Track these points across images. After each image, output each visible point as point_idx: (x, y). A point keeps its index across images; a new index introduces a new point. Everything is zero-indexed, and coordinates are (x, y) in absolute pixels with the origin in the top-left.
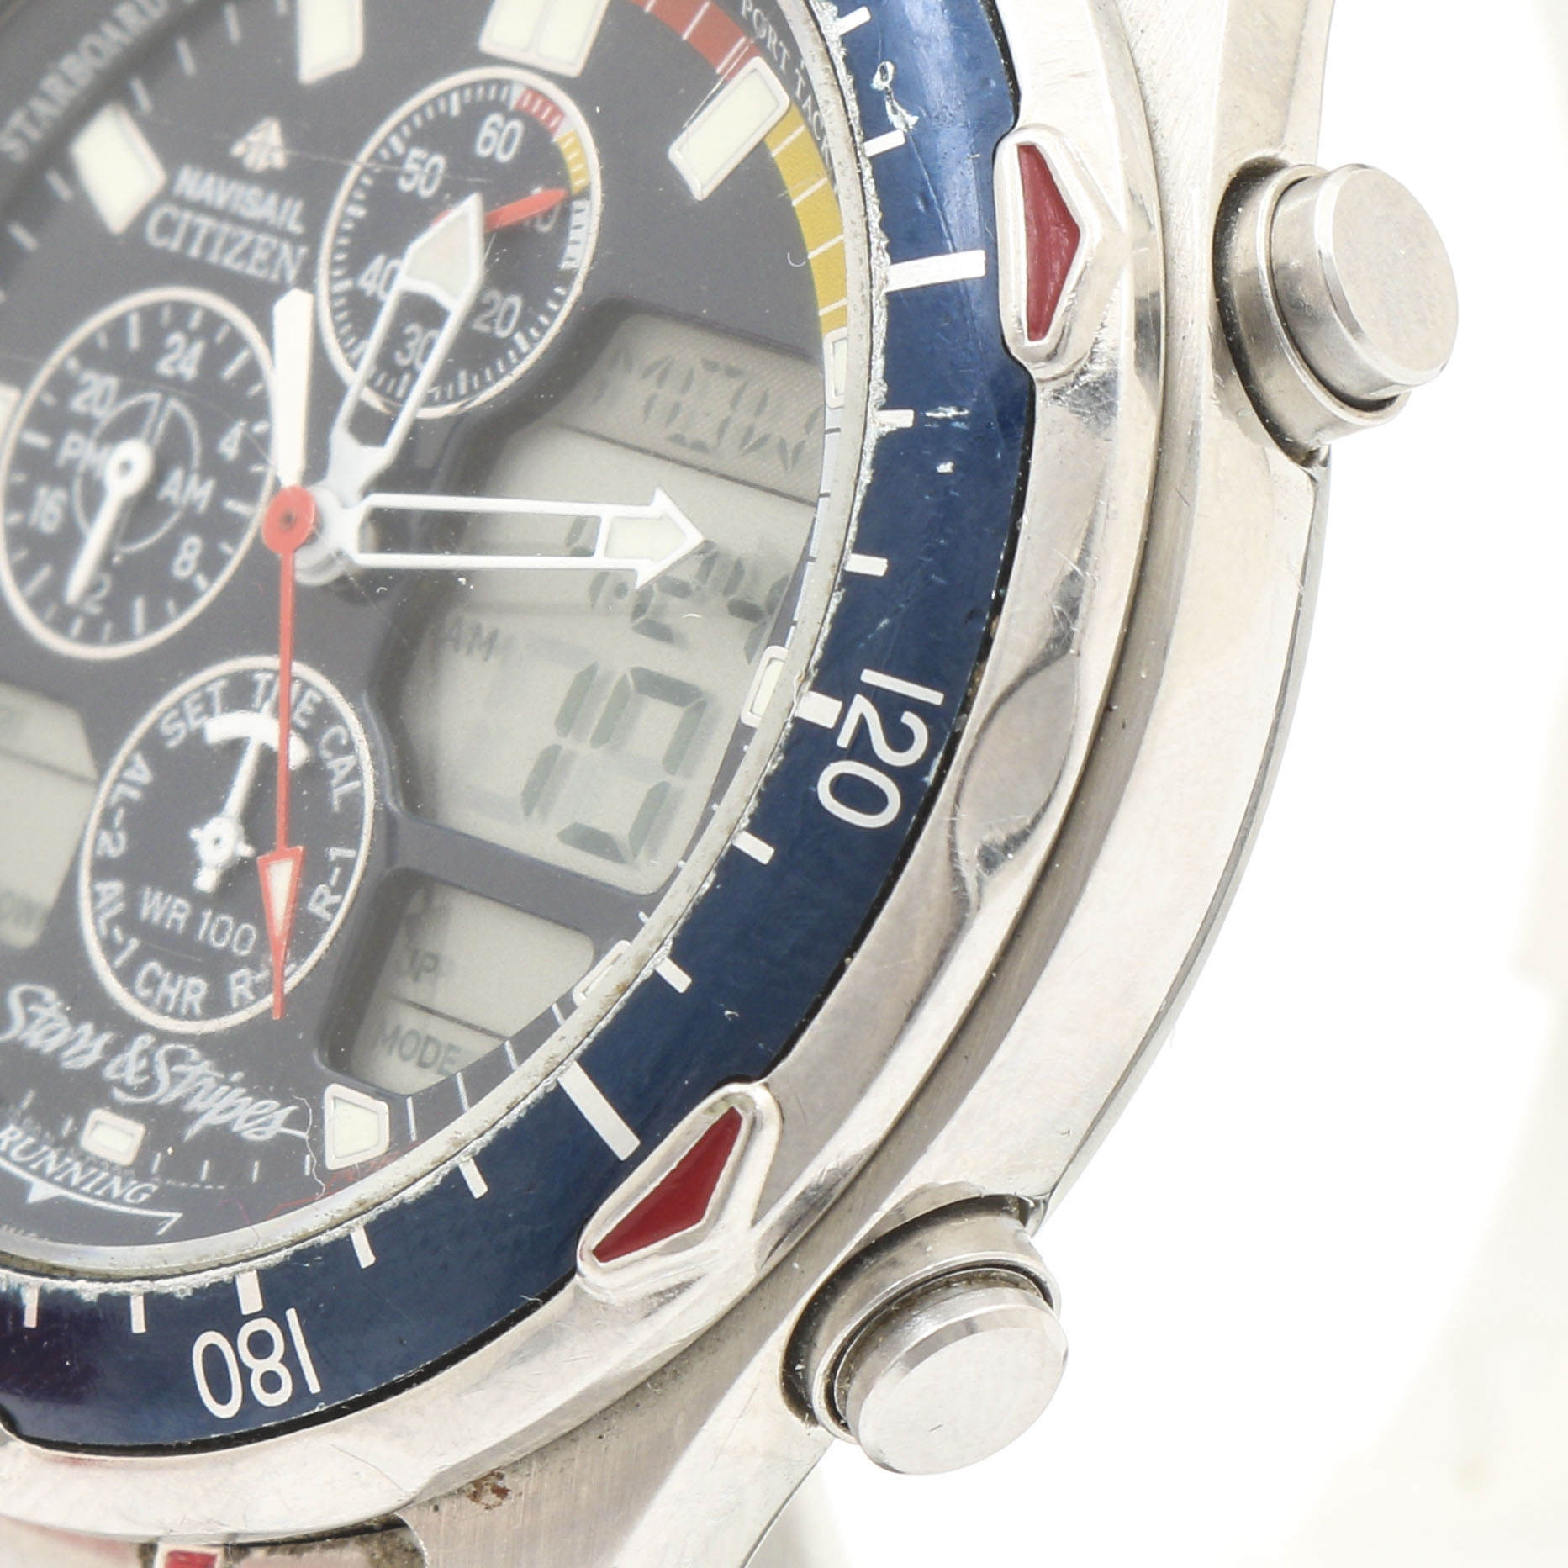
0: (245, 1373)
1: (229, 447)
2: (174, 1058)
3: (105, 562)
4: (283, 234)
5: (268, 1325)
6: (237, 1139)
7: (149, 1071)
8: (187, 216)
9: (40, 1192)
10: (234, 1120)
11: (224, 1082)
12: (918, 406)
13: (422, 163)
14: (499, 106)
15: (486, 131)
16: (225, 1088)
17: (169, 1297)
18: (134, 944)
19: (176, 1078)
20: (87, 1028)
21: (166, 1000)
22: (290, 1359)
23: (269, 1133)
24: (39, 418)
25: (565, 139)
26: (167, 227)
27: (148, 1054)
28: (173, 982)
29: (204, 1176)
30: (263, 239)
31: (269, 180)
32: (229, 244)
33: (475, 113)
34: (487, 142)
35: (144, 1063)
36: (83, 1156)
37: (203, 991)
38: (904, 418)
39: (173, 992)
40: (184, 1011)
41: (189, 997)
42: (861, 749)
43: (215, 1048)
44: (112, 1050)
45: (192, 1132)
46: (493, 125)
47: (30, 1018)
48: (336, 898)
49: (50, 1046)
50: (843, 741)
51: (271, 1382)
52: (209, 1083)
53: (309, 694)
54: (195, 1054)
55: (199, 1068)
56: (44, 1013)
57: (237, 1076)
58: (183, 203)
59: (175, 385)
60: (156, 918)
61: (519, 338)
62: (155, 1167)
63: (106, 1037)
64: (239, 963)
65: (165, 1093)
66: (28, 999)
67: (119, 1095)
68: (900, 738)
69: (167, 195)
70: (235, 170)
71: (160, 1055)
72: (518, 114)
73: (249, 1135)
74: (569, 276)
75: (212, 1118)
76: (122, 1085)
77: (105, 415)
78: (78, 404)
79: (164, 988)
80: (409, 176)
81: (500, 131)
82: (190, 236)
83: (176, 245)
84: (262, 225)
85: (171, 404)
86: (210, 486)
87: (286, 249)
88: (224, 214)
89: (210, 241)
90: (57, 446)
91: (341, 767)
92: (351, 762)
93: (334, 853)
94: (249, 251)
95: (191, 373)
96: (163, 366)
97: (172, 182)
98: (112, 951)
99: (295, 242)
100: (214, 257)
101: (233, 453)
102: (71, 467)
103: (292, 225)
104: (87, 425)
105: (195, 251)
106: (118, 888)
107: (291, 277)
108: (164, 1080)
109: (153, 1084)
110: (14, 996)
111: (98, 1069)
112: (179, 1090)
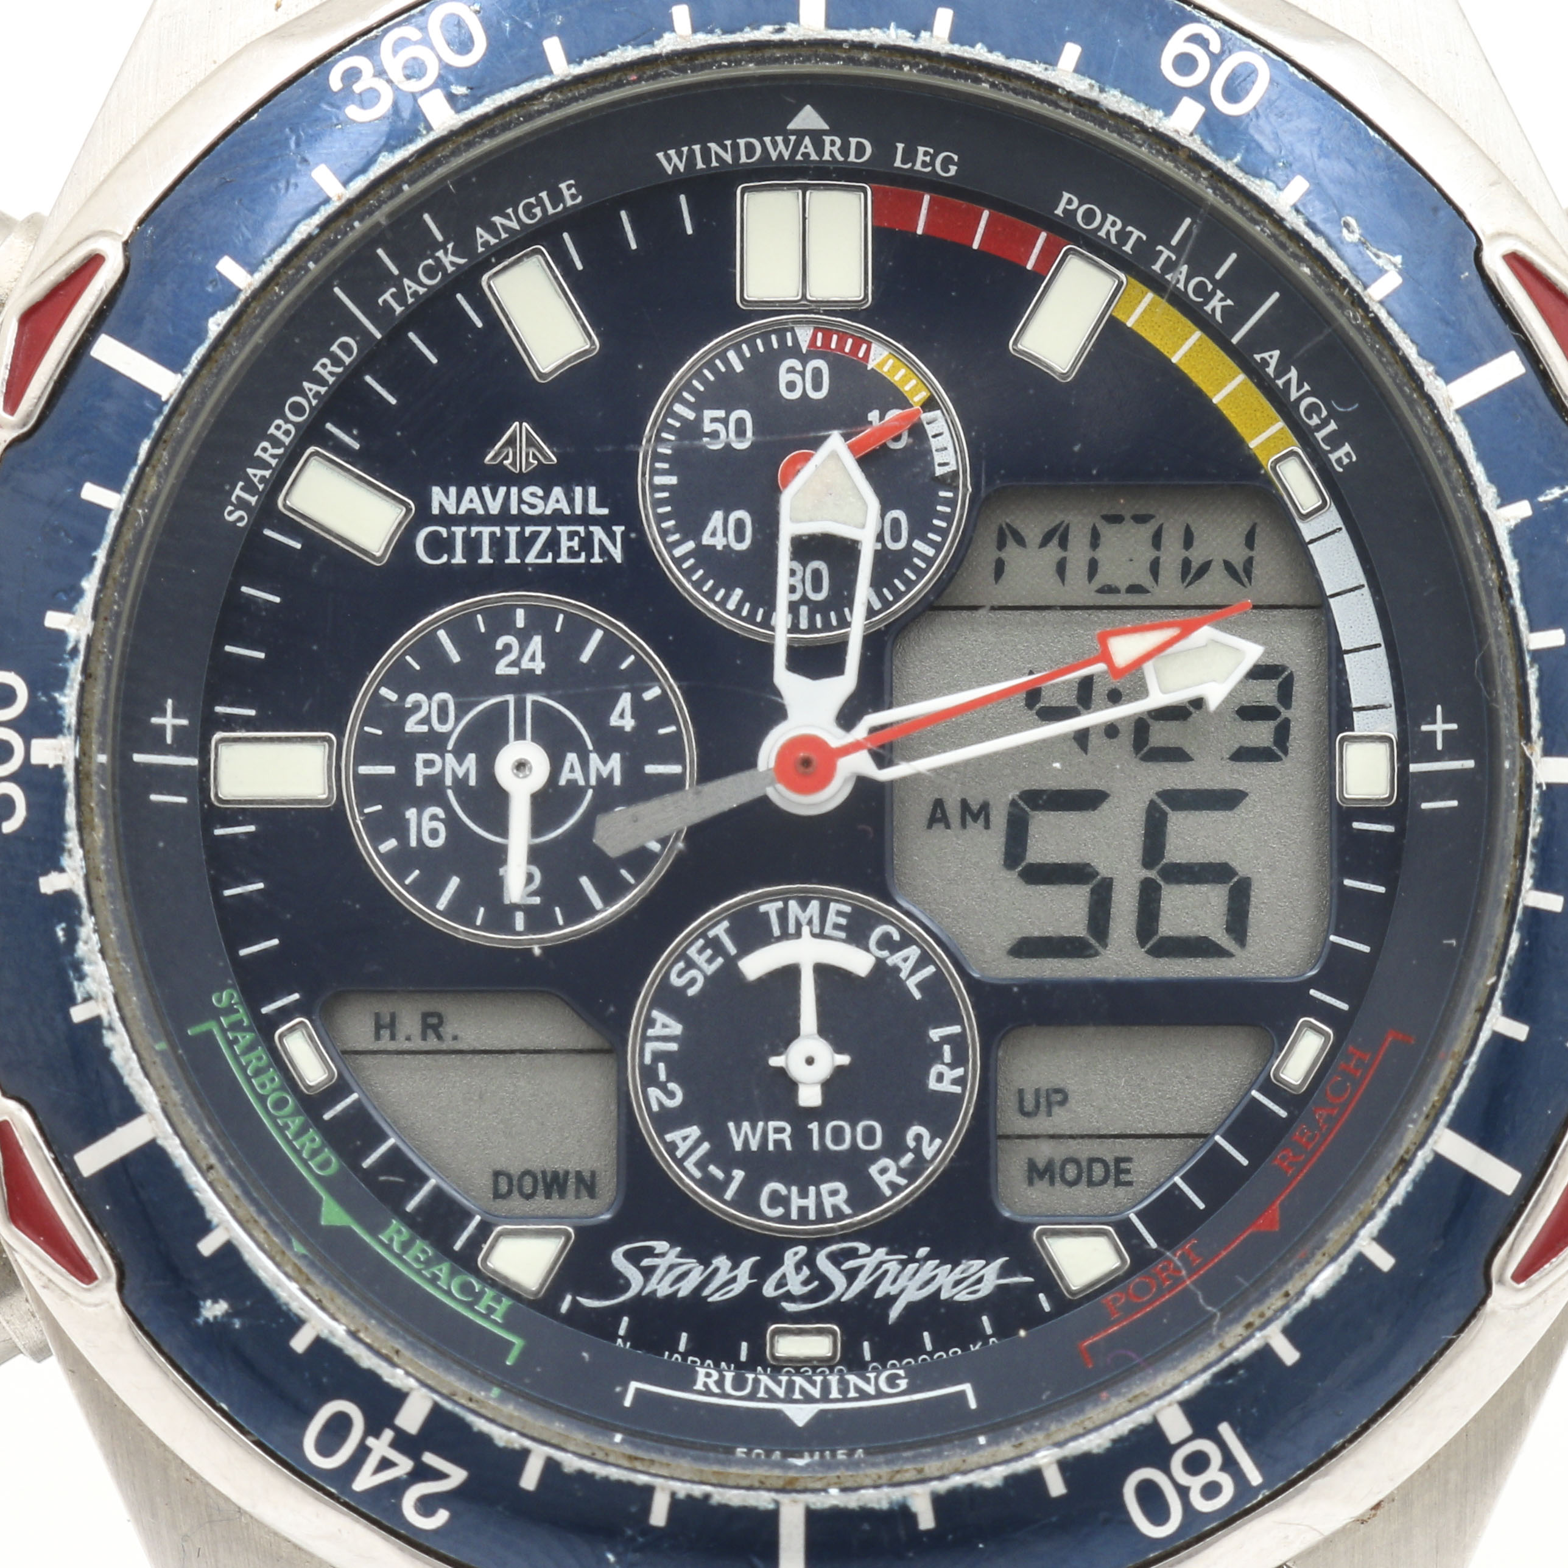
0: (1183, 1492)
1: (622, 720)
3: (535, 855)
4: (586, 519)
6: (950, 1303)
8: (459, 531)
9: (800, 1415)
10: (939, 1290)
11: (912, 1260)
12: (1531, 495)
13: (725, 422)
14: (795, 352)
15: (784, 377)
16: (912, 1267)
18: (739, 1175)
21: (803, 1211)
23: (986, 1289)
24: (372, 751)
25: (883, 363)
26: (436, 545)
28: (803, 1194)
29: (929, 1347)
30: (563, 530)
31: (544, 477)
32: (525, 545)
33: (763, 364)
34: (791, 386)
35: (806, 1272)
36: (777, 1367)
37: (844, 1193)
38: (1522, 510)
39: (810, 1202)
40: (829, 1214)
41: (828, 1202)
45: (894, 1313)
46: (791, 370)
47: (647, 1273)
48: (960, 1071)
49: (685, 1289)
51: (1211, 1490)
52: (893, 1267)
53: (833, 907)
54: (863, 1248)
56: (663, 1263)
57: (923, 1252)
58: (446, 519)
59: (524, 682)
60: (754, 1146)
61: (918, 545)
62: (867, 1356)
63: (747, 1264)
64: (874, 1157)
66: (633, 1257)
67: (790, 1307)
69: (423, 516)
70: (500, 477)
72: (814, 353)
73: (963, 1297)
74: (950, 481)
76: (789, 1297)
77: (453, 728)
78: (412, 726)
79: (796, 1202)
80: (715, 435)
81: (802, 374)
82: (472, 546)
83: (459, 559)
84: (556, 518)
85: (530, 698)
86: (616, 759)
87: (598, 532)
88: (504, 518)
89: (499, 545)
90: (407, 770)
91: (904, 960)
92: (913, 952)
93: (935, 1034)
94: (553, 544)
95: (539, 666)
96: (502, 668)
97: (424, 503)
98: (716, 1188)
99: (606, 523)
100: (512, 559)
101: (629, 724)
102: (435, 783)
103: (593, 510)
104: (434, 742)
105: (486, 559)
106: (694, 1132)
107: (617, 554)
108: (838, 1279)
109: (827, 1286)
110: (618, 1258)
111: (753, 1291)
112: (861, 1283)
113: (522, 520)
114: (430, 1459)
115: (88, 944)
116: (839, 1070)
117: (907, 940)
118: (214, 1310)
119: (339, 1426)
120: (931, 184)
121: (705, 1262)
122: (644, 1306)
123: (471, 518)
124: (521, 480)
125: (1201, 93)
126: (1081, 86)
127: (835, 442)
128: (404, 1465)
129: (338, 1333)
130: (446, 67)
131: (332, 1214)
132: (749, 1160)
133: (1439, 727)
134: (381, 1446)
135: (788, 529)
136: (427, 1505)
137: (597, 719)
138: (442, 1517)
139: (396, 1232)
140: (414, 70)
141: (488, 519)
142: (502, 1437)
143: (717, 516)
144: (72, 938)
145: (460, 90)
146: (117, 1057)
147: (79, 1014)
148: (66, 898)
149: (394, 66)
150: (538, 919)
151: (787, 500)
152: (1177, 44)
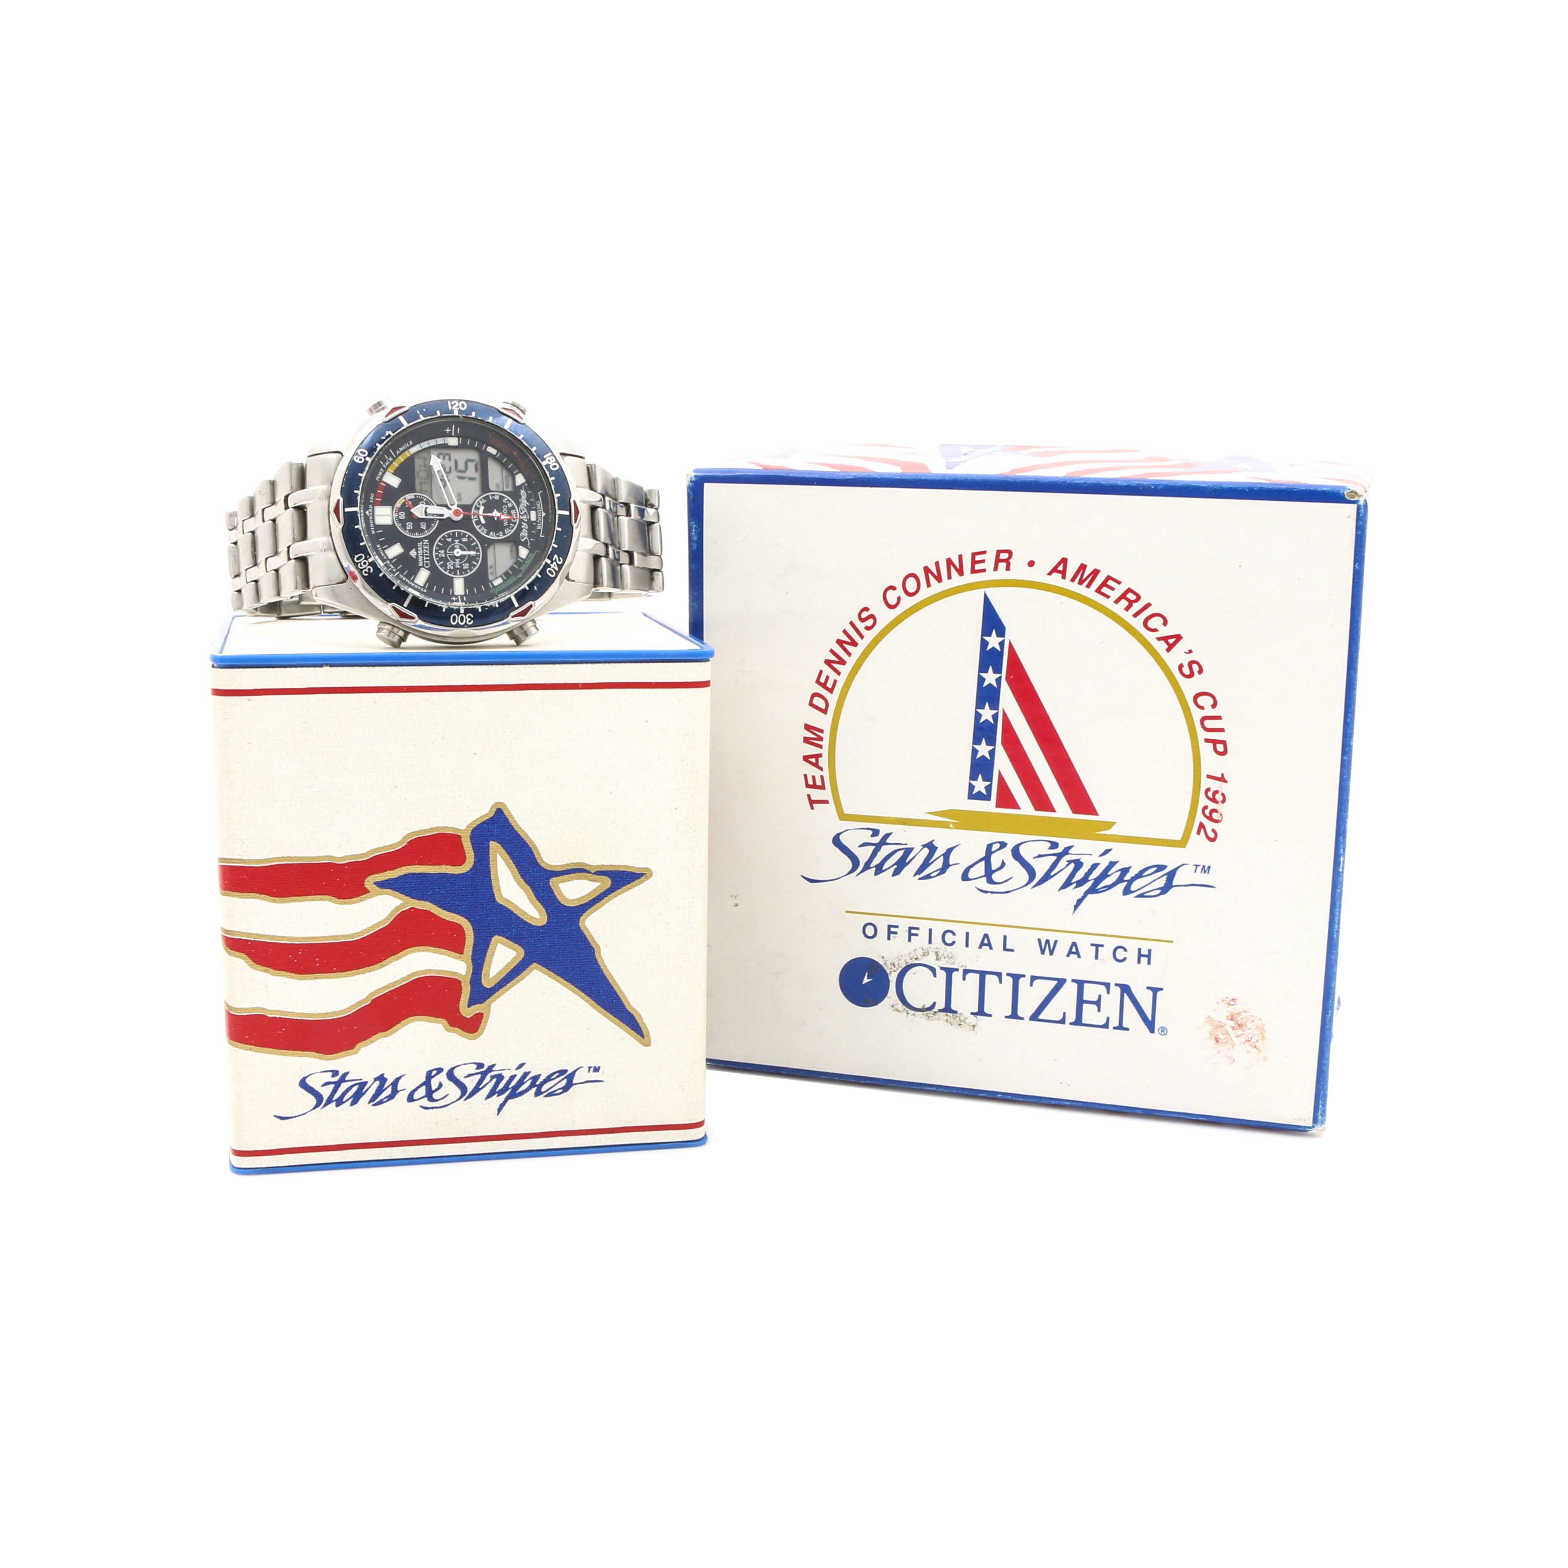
1: (450, 540)
2: (521, 512)
3: (469, 550)
4: (423, 545)
5: (547, 459)
6: (527, 496)
7: (524, 514)
9: (544, 514)
12: (419, 415)
14: (398, 517)
15: (402, 518)
17: (550, 474)
18: (511, 524)
19: (524, 510)
20: (523, 527)
22: (549, 456)
24: (456, 574)
26: (427, 565)
27: (522, 515)
31: (417, 551)
32: (426, 553)
33: (400, 521)
36: (537, 519)
38: (421, 416)
42: (458, 407)
43: (518, 504)
44: (524, 522)
45: (528, 504)
47: (525, 536)
49: (526, 531)
50: (458, 409)
55: (521, 507)
58: (423, 564)
59: (446, 553)
63: (523, 523)
65: (526, 511)
66: (522, 538)
68: (455, 404)
69: (423, 567)
70: (417, 556)
71: (522, 513)
72: (398, 514)
73: (526, 495)
74: (416, 496)
75: (526, 501)
77: (452, 562)
78: (452, 568)
82: (427, 560)
83: (429, 562)
84: (423, 549)
85: (448, 552)
86: (455, 541)
87: (424, 543)
88: (423, 556)
89: (427, 556)
90: (458, 569)
91: (481, 503)
92: (480, 501)
93: (491, 498)
94: (426, 549)
95: (443, 551)
96: (444, 556)
97: (421, 567)
98: (513, 527)
99: (423, 542)
100: (428, 555)
101: (450, 539)
102: (460, 565)
103: (421, 543)
104: (454, 565)
105: (429, 558)
106: (505, 530)
107: (427, 541)
108: (525, 511)
109: (525, 513)
110: (523, 540)
111: (526, 522)
112: (525, 509)
113: (423, 553)
114: (554, 559)
115: (488, 605)
116: (497, 510)
117: (478, 502)
118: (535, 588)
119: (550, 571)
120: (374, 498)
121: (522, 529)
122: (529, 537)
123: (423, 560)
124: (417, 553)
125: (365, 458)
126: (365, 473)
127: (412, 510)
128: (555, 563)
129: (538, 571)
130: (365, 559)
131: (520, 575)
132: (509, 523)
133: (448, 430)
134: (552, 566)
135: (424, 517)
136: (559, 560)
137: (450, 543)
138: (561, 558)
139: (522, 568)
140: (365, 563)
141: (423, 558)
142: (551, 550)
143: (422, 527)
144: (487, 607)
145: (368, 557)
146: (503, 601)
147: (497, 606)
148: (482, 608)
149: (364, 566)
150: (478, 551)
151: (420, 517)
152: (358, 461)
